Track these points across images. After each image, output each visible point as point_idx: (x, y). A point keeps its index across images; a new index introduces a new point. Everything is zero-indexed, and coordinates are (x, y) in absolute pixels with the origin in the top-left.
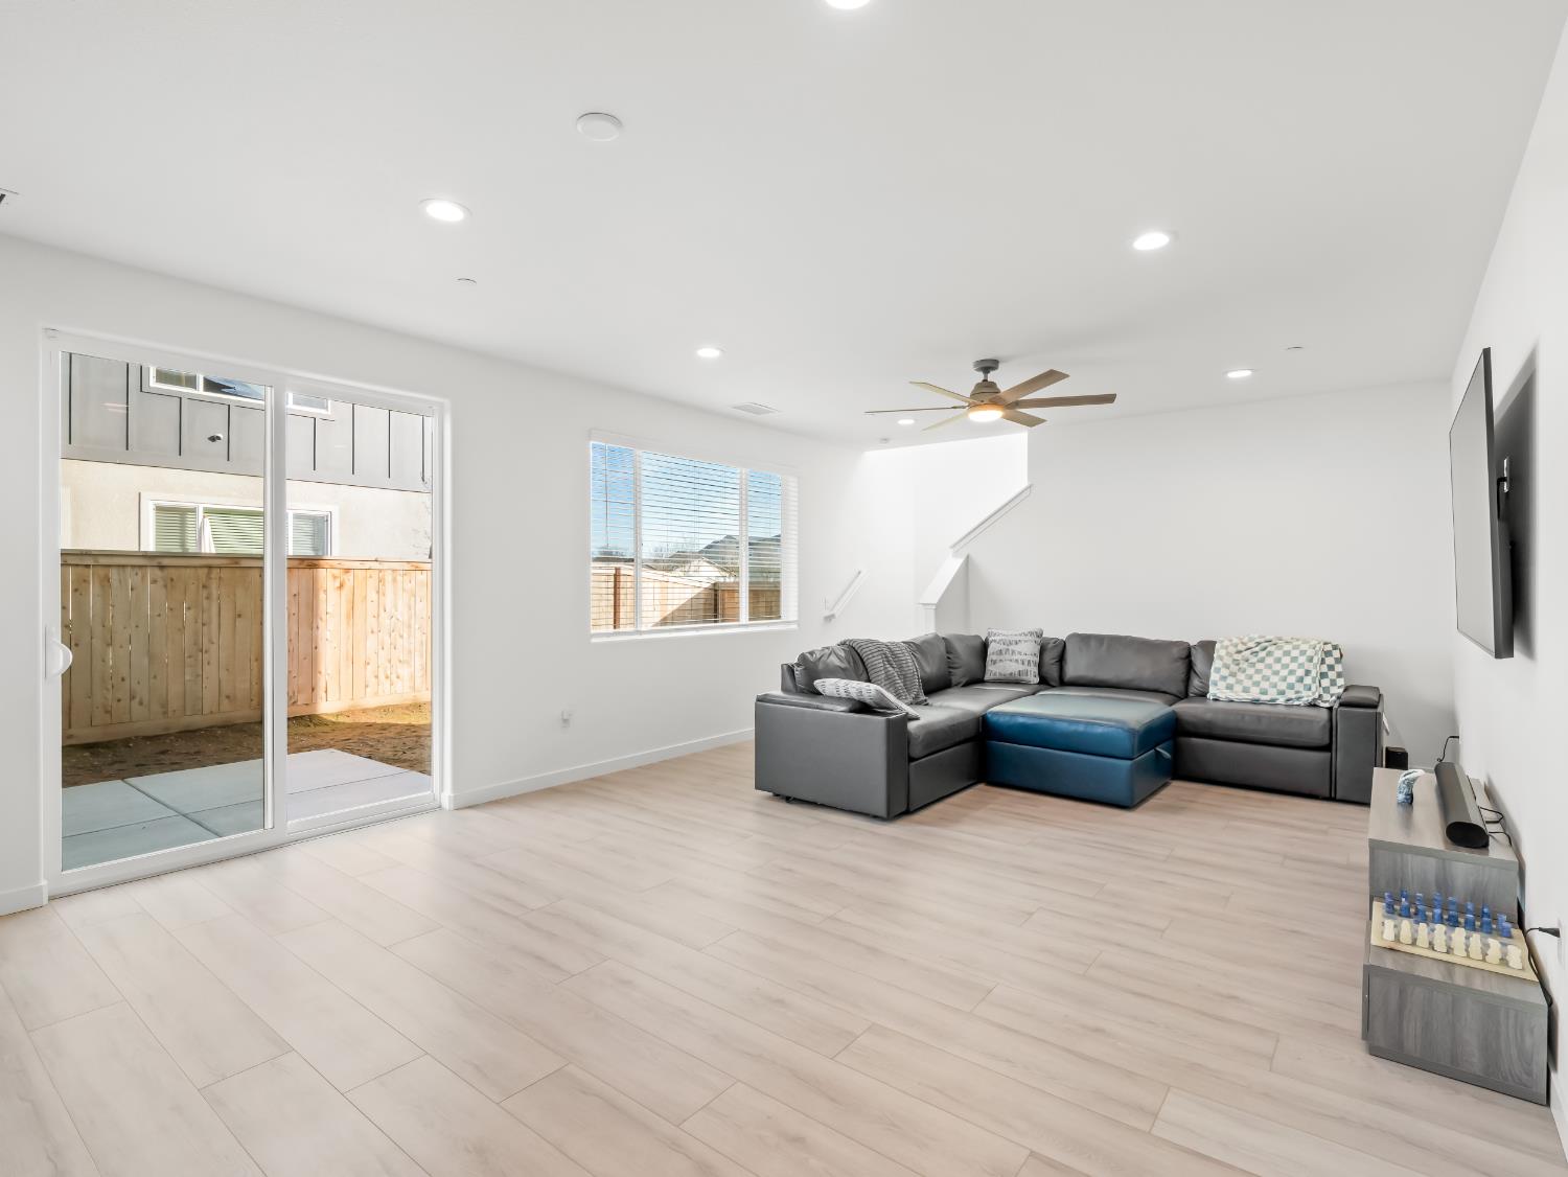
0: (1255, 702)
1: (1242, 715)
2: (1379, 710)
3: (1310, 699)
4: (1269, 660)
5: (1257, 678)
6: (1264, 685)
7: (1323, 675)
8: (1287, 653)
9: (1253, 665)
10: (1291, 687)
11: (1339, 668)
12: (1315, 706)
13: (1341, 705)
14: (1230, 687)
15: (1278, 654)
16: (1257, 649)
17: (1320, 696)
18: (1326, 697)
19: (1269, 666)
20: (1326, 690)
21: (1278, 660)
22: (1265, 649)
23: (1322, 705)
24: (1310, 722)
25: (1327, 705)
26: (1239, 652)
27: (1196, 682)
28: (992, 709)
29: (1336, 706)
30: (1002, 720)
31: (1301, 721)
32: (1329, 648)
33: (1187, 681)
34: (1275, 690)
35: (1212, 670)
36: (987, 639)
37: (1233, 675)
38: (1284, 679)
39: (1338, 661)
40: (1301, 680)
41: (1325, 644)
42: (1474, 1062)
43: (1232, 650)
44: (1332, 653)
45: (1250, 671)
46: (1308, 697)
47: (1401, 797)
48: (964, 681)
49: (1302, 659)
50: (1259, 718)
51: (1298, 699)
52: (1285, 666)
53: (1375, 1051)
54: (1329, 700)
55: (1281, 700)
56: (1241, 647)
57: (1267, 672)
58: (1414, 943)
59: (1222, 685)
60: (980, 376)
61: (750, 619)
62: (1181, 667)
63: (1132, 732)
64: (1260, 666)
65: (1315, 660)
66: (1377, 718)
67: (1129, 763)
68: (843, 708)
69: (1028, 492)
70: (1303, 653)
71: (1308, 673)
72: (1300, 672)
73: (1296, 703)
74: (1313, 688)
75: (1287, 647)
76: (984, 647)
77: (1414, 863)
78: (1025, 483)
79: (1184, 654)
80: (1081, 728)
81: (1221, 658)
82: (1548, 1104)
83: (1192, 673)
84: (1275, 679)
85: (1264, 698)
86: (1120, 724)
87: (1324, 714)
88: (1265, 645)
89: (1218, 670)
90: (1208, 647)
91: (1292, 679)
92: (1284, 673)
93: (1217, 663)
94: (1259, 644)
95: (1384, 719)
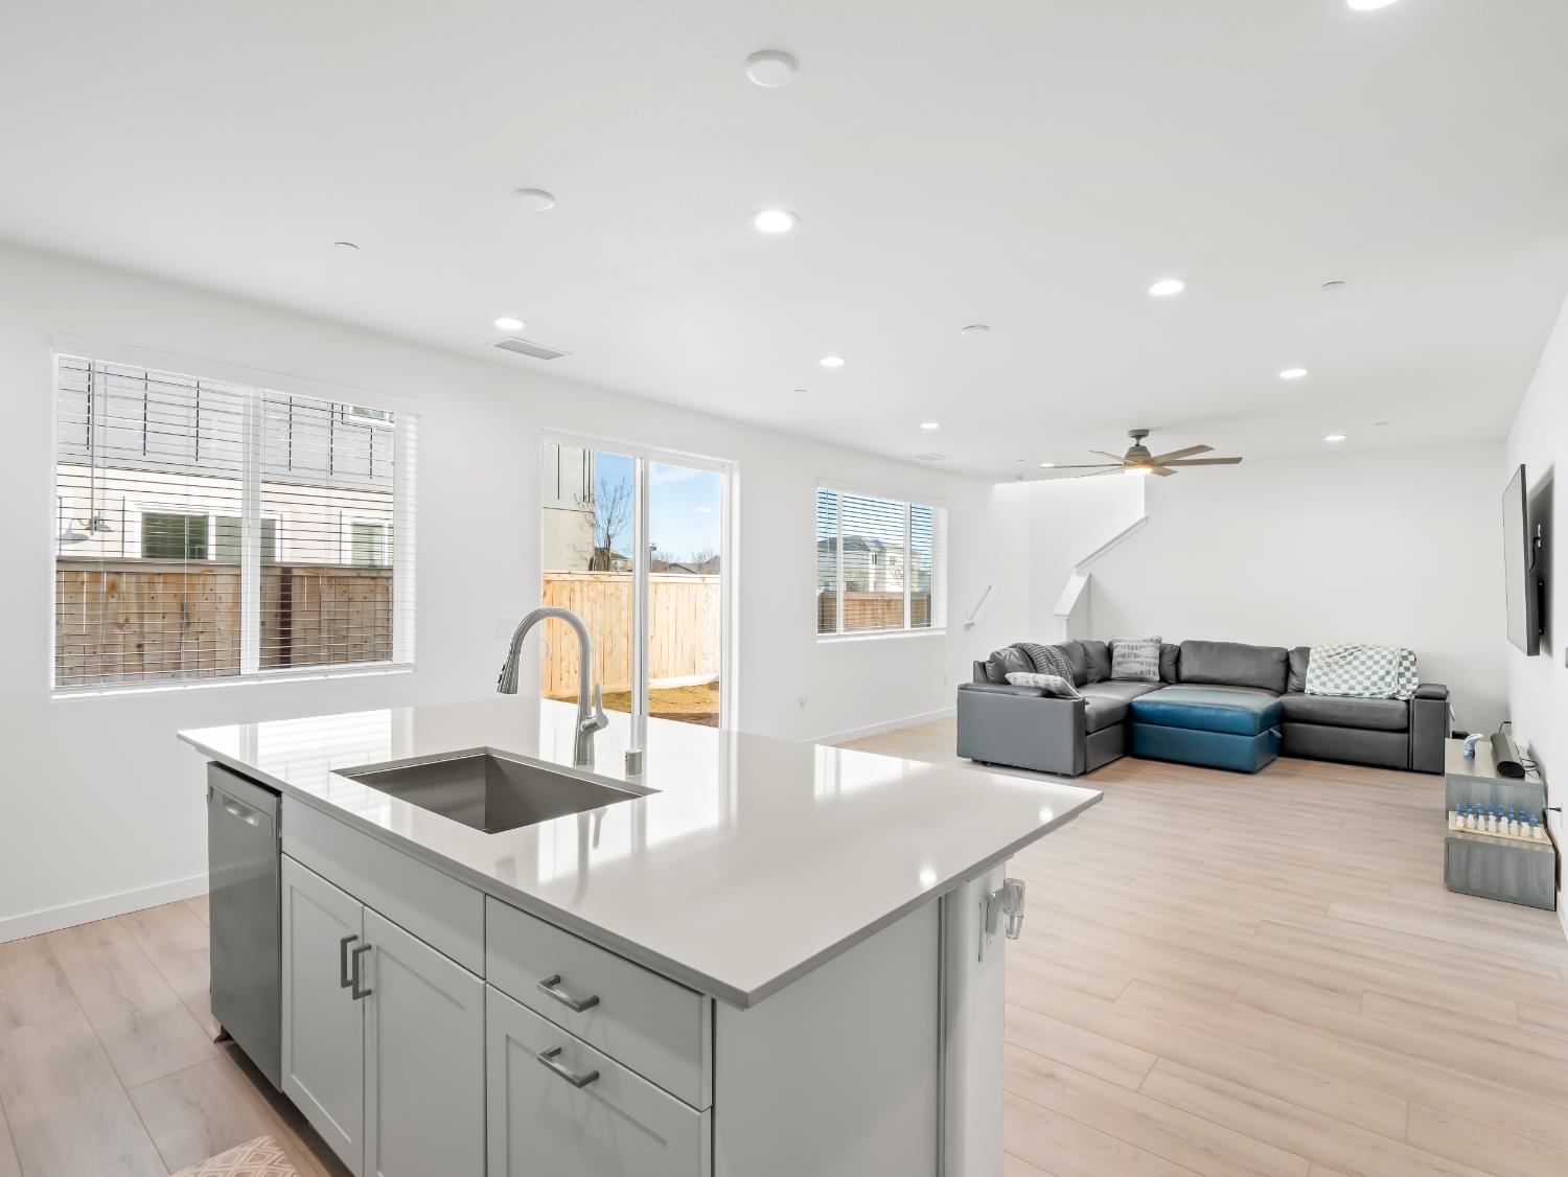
0: (1345, 695)
1: (1337, 705)
2: (1447, 701)
3: (1391, 693)
4: (1356, 663)
5: (1346, 677)
6: (1352, 682)
7: (1401, 675)
8: (1371, 657)
9: (1342, 667)
10: (1374, 684)
11: (1413, 669)
12: (1394, 699)
13: (1416, 697)
14: (1323, 684)
15: (1363, 658)
16: (1346, 654)
17: (1399, 691)
18: (1403, 692)
19: (1356, 668)
20: (1403, 687)
21: (1363, 663)
22: (1352, 654)
23: (1400, 698)
24: (1392, 710)
25: (1405, 698)
26: (1330, 656)
27: (1294, 681)
28: (1138, 699)
29: (1413, 697)
30: (1145, 707)
31: (1385, 710)
32: (1405, 653)
33: (1286, 679)
34: (1361, 687)
35: (1308, 671)
36: (1111, 644)
37: (1326, 674)
38: (1369, 678)
39: (1413, 663)
40: (1382, 679)
41: (1402, 650)
42: (1512, 889)
43: (1324, 654)
44: (1408, 658)
45: (1340, 671)
46: (1388, 692)
47: (1466, 753)
48: (1098, 678)
49: (1384, 662)
50: (1350, 707)
51: (1380, 693)
52: (1369, 668)
53: (1452, 889)
54: (1405, 695)
55: (1367, 694)
56: (1331, 653)
57: (1355, 673)
58: (1476, 828)
59: (1316, 682)
60: (1133, 442)
61: (912, 626)
62: (1281, 669)
63: (1254, 715)
64: (1348, 668)
65: (1394, 663)
66: (1446, 706)
67: (1253, 738)
68: (1036, 694)
69: (1144, 522)
70: (1384, 657)
71: (1388, 673)
72: (1382, 673)
73: (1379, 696)
74: (1393, 686)
75: (1371, 653)
76: (1109, 652)
77: (1475, 788)
78: (1142, 515)
79: (1283, 658)
80: (1213, 713)
81: (1316, 661)
82: (1556, 910)
83: (1291, 674)
84: (1361, 678)
85: (1352, 692)
86: (1244, 710)
87: (1404, 705)
88: (1352, 652)
89: (1313, 671)
90: (1304, 653)
91: (1375, 678)
92: (1368, 673)
93: (1312, 665)
94: (1346, 650)
95: (1451, 708)
